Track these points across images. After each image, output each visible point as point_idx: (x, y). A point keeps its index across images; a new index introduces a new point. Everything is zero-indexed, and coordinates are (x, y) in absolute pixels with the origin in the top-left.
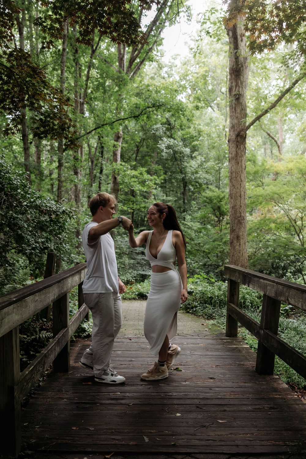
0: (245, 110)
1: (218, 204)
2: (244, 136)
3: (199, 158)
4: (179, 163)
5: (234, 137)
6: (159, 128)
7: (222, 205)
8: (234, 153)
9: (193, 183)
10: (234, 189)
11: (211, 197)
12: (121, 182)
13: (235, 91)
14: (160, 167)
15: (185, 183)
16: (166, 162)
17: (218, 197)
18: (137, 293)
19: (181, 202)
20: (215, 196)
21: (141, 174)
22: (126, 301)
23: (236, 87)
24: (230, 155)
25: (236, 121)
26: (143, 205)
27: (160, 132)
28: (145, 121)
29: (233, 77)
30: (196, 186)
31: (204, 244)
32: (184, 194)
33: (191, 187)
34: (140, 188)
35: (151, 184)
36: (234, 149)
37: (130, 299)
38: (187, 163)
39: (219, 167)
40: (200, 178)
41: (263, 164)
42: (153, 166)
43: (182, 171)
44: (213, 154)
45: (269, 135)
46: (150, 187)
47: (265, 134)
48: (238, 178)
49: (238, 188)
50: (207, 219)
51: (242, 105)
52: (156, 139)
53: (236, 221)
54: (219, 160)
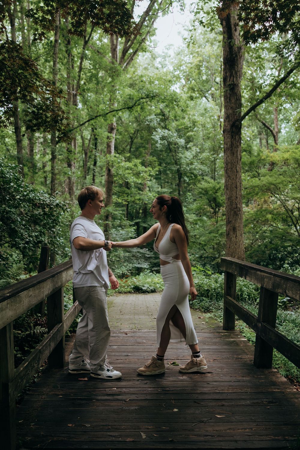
0: (240, 100)
1: (214, 196)
2: (239, 126)
3: (194, 148)
4: (174, 154)
5: (229, 127)
6: (153, 119)
7: (218, 196)
8: (229, 144)
9: (188, 174)
10: (230, 180)
11: (206, 188)
12: (116, 174)
13: (230, 80)
14: (155, 158)
15: (180, 174)
16: (161, 153)
17: (214, 188)
18: (132, 286)
19: (176, 193)
20: (210, 187)
21: (135, 165)
22: (121, 294)
23: (230, 78)
24: (226, 146)
25: (230, 111)
26: (138, 197)
27: (155, 123)
28: (139, 112)
29: (227, 66)
30: (191, 177)
31: (200, 236)
32: (179, 185)
33: (186, 178)
34: (135, 180)
35: (146, 175)
36: (229, 140)
37: (125, 293)
38: (182, 154)
39: (214, 157)
40: (195, 169)
41: (259, 155)
42: (148, 157)
43: (177, 162)
44: (208, 144)
45: (264, 124)
46: (144, 179)
47: (260, 124)
48: (234, 169)
49: (233, 179)
50: (203, 210)
51: (237, 95)
52: (150, 130)
53: (232, 212)
54: (214, 150)
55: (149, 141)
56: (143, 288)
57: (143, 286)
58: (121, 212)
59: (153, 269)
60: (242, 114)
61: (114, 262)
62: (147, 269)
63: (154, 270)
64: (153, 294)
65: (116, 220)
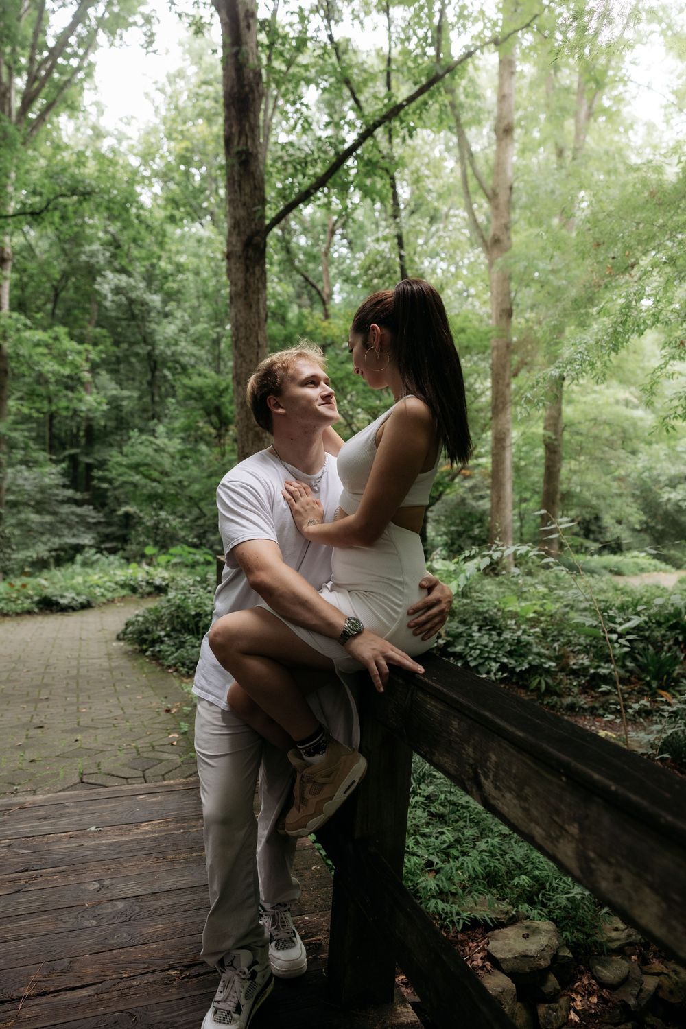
0: (262, 190)
1: (216, 402)
2: (262, 246)
3: (178, 314)
4: (140, 323)
5: (238, 248)
6: (95, 250)
7: (223, 404)
8: (241, 283)
9: (170, 364)
10: (244, 365)
11: (201, 388)
12: (13, 355)
13: (239, 144)
14: (104, 332)
15: (153, 363)
16: (116, 322)
17: (216, 387)
18: (36, 598)
19: (147, 399)
20: (208, 386)
21: (56, 339)
22: (8, 618)
23: (240, 138)
24: (234, 289)
25: (242, 212)
26: (63, 403)
27: (101, 259)
28: (57, 225)
29: (233, 112)
30: (176, 369)
31: (191, 483)
32: (150, 384)
33: (167, 373)
34: (56, 367)
35: (79, 360)
36: (240, 275)
37: (18, 614)
38: (157, 323)
39: (218, 333)
40: (182, 354)
41: (300, 323)
42: (90, 328)
43: (147, 339)
44: (206, 309)
45: (306, 279)
46: (77, 367)
47: (299, 278)
48: (252, 339)
49: (251, 361)
50: (196, 431)
51: (254, 178)
52: (92, 272)
53: (251, 435)
54: (217, 319)
55: (93, 297)
56: (62, 601)
57: (62, 597)
58: (26, 434)
59: (103, 546)
60: (267, 222)
61: (9, 538)
62: (91, 547)
63: (106, 549)
64: (85, 612)
65: (14, 451)
